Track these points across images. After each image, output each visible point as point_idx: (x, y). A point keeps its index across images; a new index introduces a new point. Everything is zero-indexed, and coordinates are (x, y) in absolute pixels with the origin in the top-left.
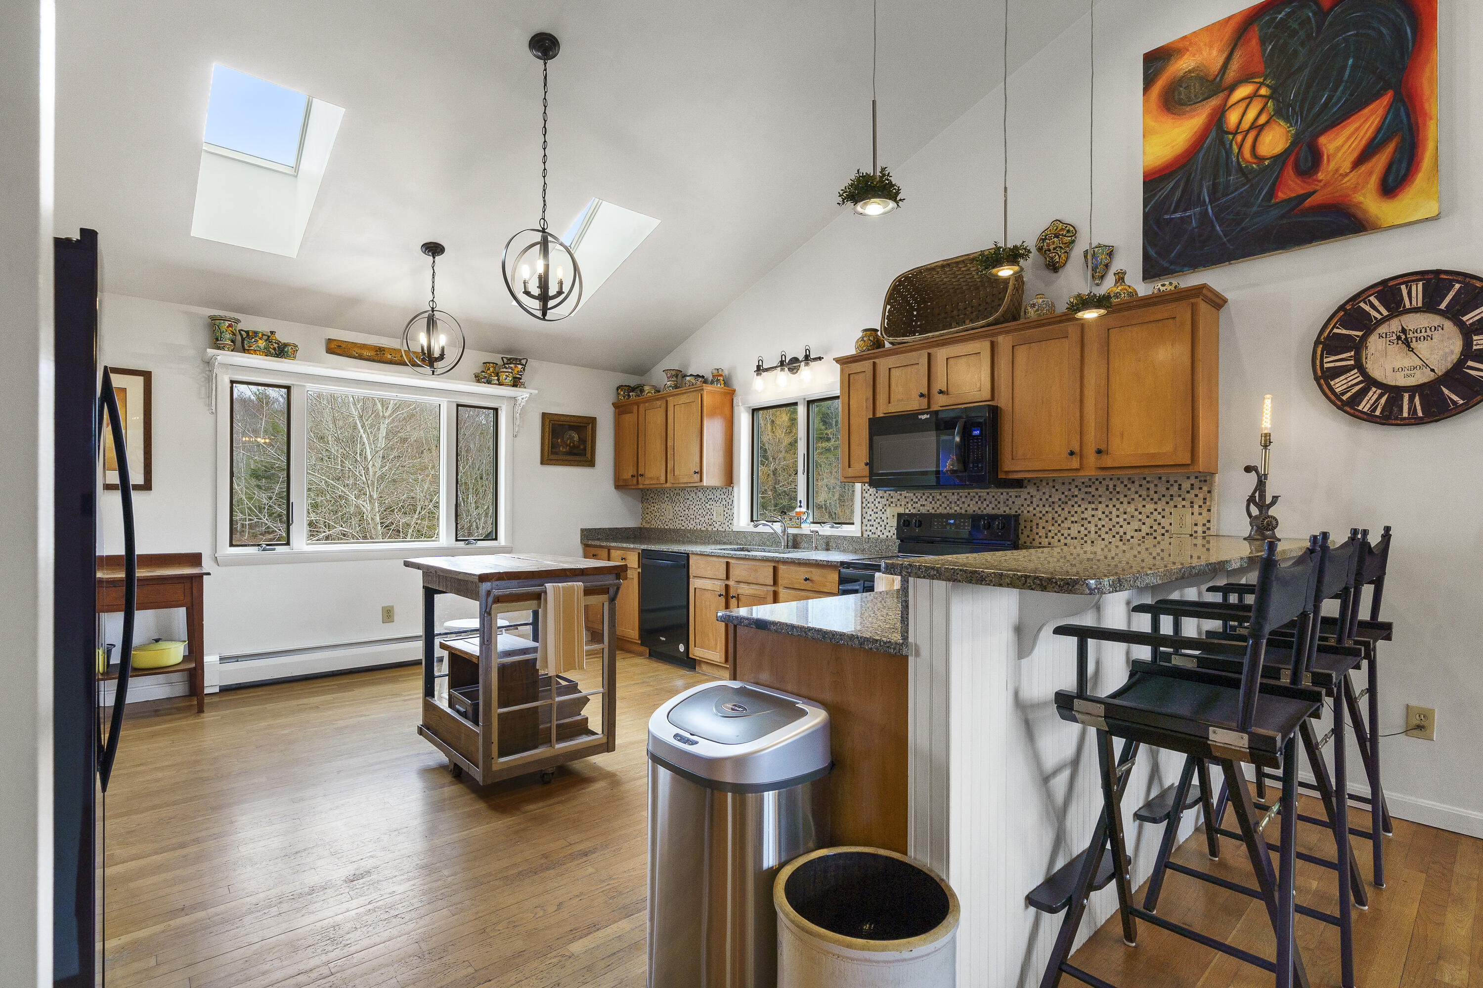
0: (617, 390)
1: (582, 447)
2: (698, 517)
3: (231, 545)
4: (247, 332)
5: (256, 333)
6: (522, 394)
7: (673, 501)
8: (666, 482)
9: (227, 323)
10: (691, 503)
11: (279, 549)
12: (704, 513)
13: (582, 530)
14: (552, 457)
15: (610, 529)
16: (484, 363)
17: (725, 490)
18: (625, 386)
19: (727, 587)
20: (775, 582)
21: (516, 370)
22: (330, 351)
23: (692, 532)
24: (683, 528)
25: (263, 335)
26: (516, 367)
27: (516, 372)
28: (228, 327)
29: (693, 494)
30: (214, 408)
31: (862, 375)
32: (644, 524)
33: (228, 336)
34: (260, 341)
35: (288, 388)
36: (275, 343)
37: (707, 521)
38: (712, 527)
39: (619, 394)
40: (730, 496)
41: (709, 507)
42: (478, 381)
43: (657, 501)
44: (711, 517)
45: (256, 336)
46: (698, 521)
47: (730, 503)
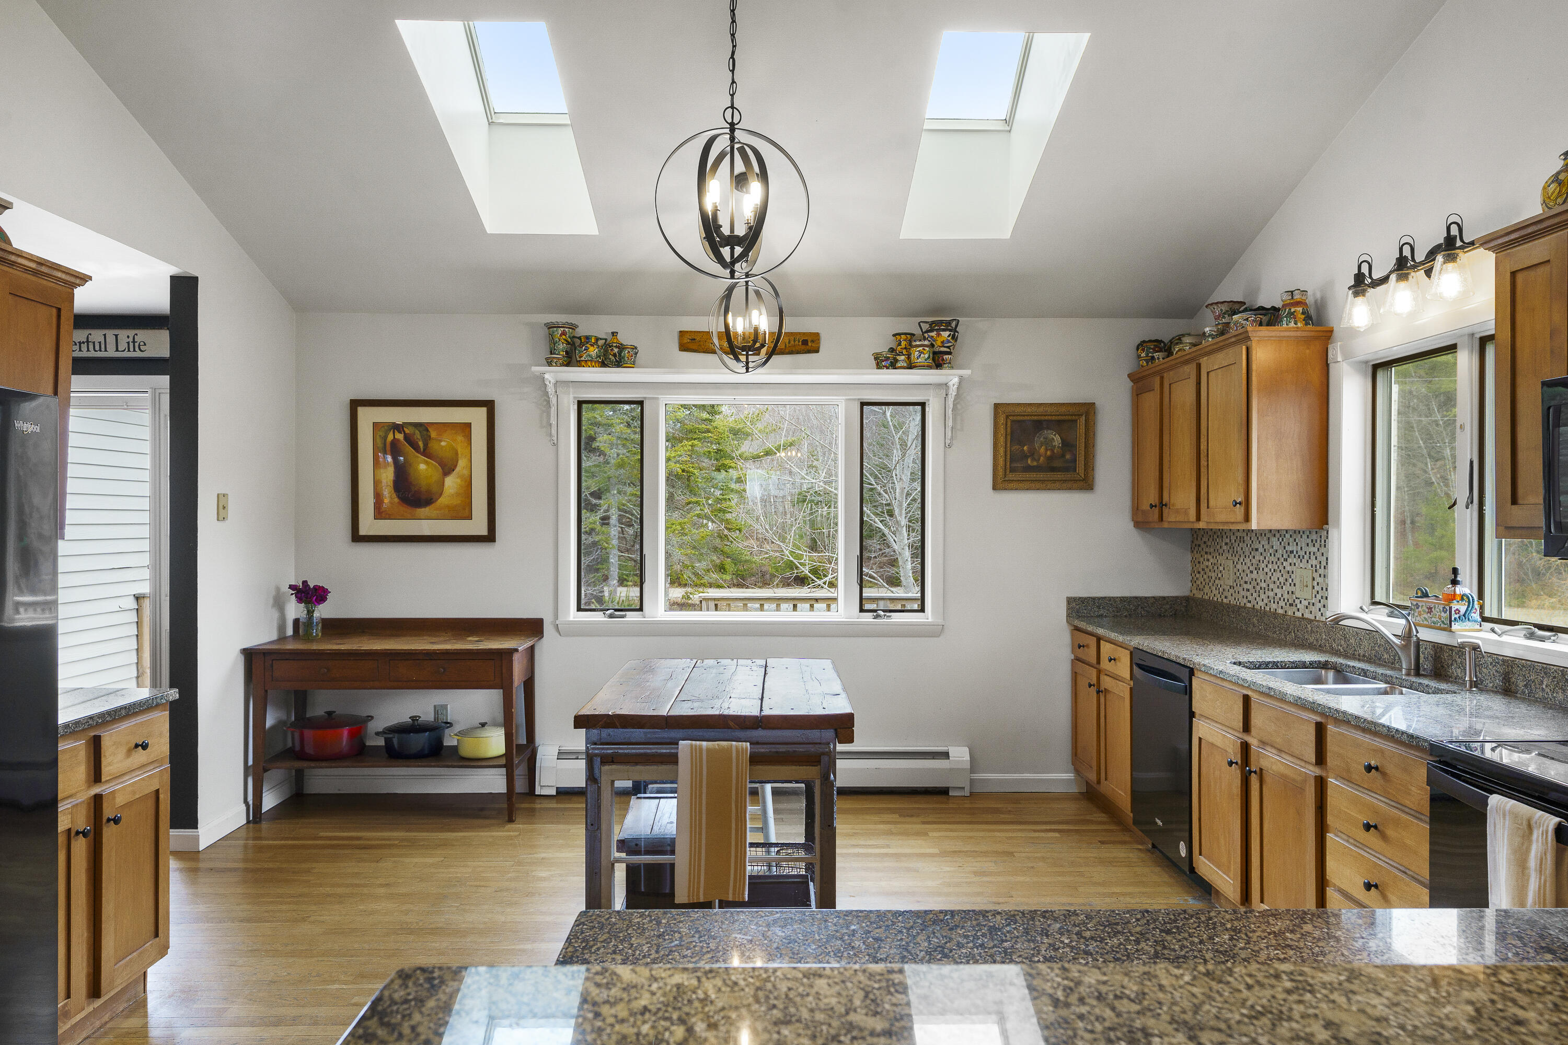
0: (1138, 349)
1: (1068, 456)
2: (1271, 586)
3: (579, 609)
4: (580, 338)
5: (588, 338)
6: (950, 377)
7: (1234, 553)
8: (1198, 519)
9: (560, 330)
10: (1262, 558)
11: (632, 617)
12: (1282, 580)
13: (1070, 600)
14: (1011, 476)
15: (1123, 599)
16: (894, 335)
17: (1314, 537)
18: (1150, 341)
19: (1245, 748)
20: (1320, 759)
21: (939, 340)
22: (683, 348)
23: (1262, 615)
24: (1249, 605)
25: (597, 339)
26: (939, 335)
27: (939, 343)
28: (561, 336)
29: (1265, 542)
30: (555, 438)
31: (1545, 269)
32: (1195, 591)
33: (561, 346)
34: (591, 349)
35: (641, 403)
36: (616, 347)
37: (1286, 596)
38: (1294, 609)
39: (1139, 356)
40: (1322, 550)
41: (1288, 568)
42: (879, 367)
43: (1212, 550)
44: (1292, 588)
45: (587, 343)
46: (1271, 594)
47: (1324, 563)
